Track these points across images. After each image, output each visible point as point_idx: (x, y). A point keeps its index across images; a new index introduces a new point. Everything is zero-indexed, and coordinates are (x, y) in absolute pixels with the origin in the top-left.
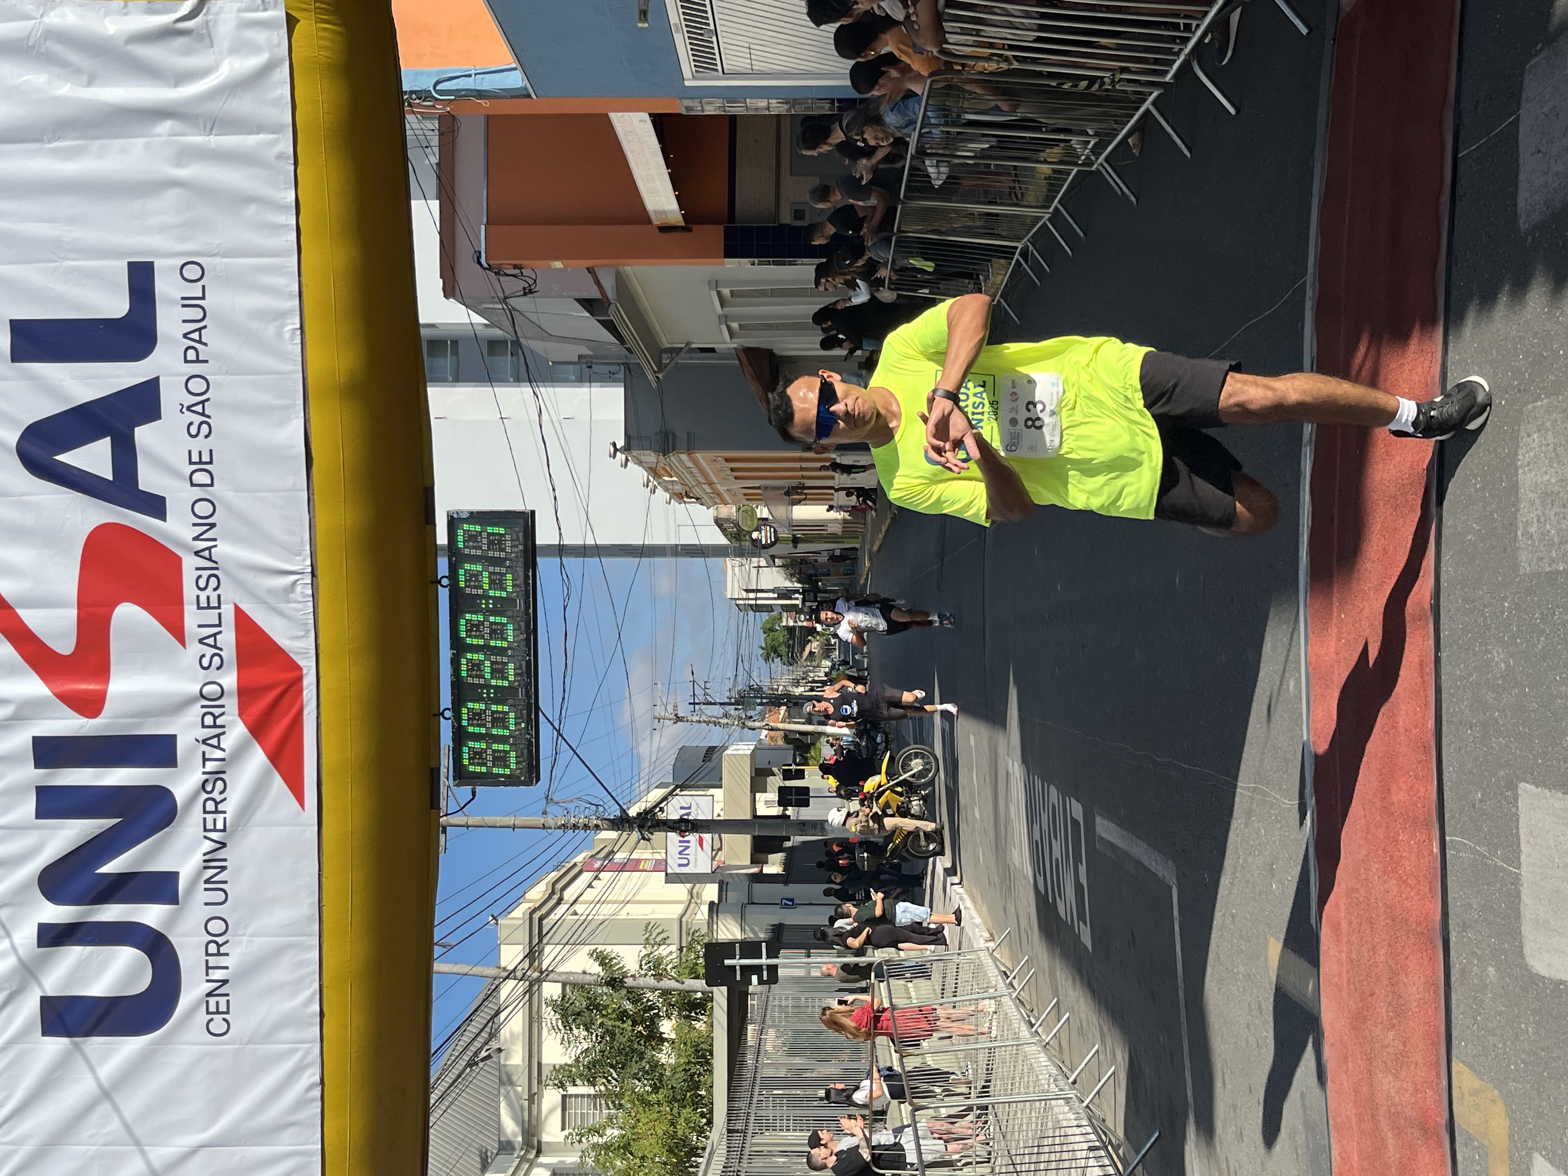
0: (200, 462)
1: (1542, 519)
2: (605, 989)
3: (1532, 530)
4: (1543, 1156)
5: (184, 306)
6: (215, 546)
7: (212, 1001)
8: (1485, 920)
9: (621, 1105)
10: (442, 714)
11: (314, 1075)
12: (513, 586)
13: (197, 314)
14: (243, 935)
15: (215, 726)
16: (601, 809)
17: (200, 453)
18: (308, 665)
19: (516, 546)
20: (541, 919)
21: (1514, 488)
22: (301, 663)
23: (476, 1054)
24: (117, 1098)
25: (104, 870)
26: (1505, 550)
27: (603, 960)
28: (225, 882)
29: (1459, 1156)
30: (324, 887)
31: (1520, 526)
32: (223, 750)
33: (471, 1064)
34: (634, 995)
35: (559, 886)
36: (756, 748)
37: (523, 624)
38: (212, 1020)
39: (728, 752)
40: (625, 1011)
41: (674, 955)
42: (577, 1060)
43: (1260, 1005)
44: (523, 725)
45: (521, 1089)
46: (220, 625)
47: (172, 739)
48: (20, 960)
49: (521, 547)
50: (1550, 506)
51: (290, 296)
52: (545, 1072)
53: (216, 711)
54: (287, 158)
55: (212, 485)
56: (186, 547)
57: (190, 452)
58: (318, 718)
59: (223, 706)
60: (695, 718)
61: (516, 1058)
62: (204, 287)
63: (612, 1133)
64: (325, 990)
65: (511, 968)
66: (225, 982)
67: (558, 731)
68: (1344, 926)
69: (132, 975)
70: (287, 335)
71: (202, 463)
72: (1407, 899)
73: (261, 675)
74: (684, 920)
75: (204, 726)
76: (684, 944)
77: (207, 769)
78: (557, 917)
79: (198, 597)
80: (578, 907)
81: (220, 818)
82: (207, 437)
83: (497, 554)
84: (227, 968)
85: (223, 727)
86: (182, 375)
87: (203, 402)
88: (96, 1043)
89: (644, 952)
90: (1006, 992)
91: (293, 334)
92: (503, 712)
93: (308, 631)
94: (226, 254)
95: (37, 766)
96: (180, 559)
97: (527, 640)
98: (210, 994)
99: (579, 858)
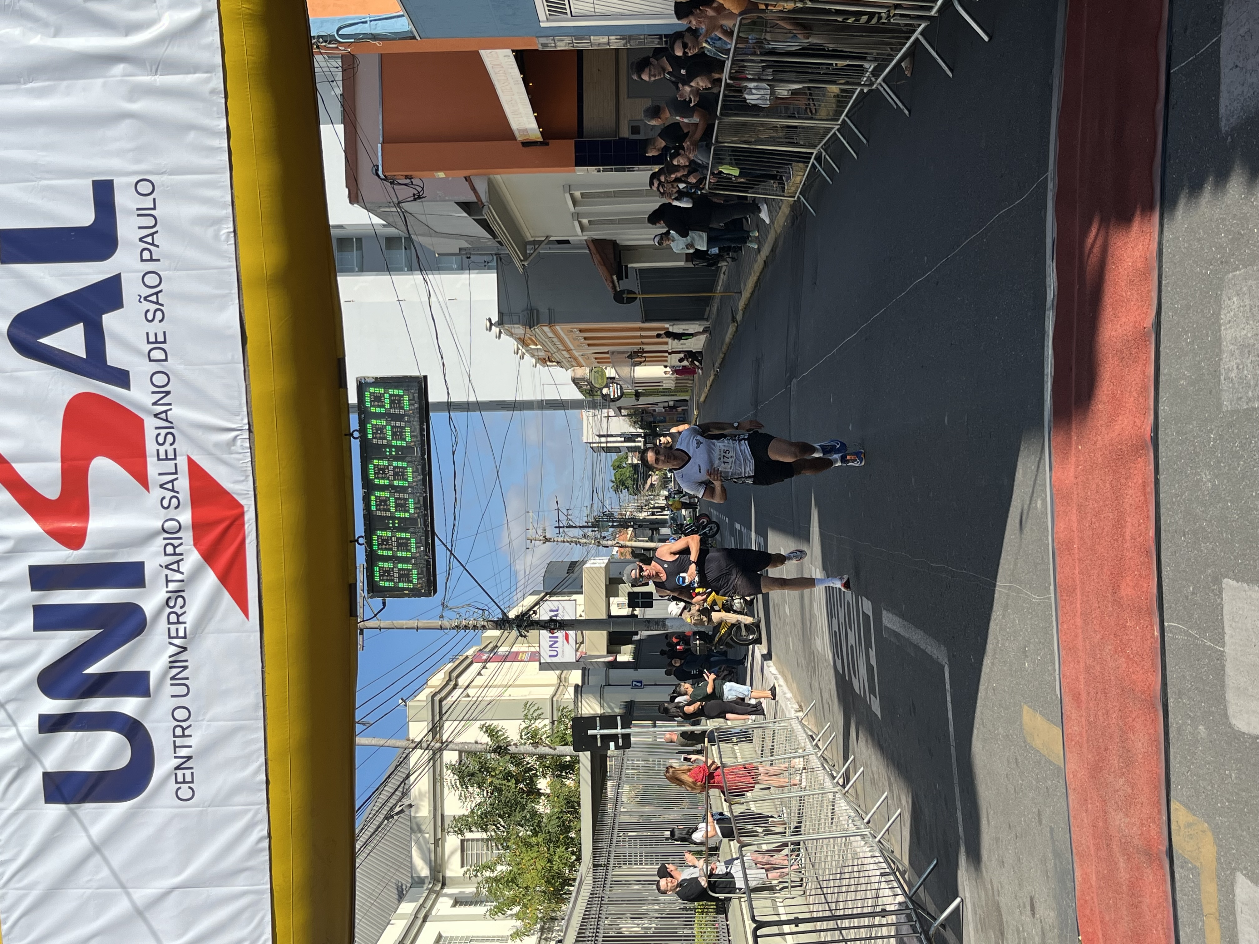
0: (156, 342)
1: (1241, 367)
2: (493, 755)
3: (1233, 375)
4: (1244, 875)
5: (139, 215)
6: (170, 409)
7: (180, 773)
8: (1197, 688)
9: (508, 846)
10: (357, 541)
11: (262, 830)
12: (411, 437)
13: (150, 222)
14: (202, 720)
15: (175, 554)
16: (486, 613)
17: (156, 334)
18: (248, 504)
19: (413, 405)
20: (441, 701)
21: (1218, 340)
22: (242, 502)
23: (392, 809)
24: (106, 853)
25: (90, 670)
26: (1211, 392)
27: (491, 732)
28: (187, 679)
29: (1177, 876)
30: (267, 680)
31: (1223, 371)
32: (182, 573)
33: (388, 817)
34: (516, 759)
35: (454, 674)
36: (609, 562)
37: (420, 467)
38: (180, 788)
39: (587, 565)
40: (510, 772)
41: (548, 728)
42: (472, 811)
43: (1016, 759)
44: (422, 548)
45: (429, 836)
46: (176, 473)
47: (141, 565)
48: (25, 744)
49: (416, 406)
50: (1247, 355)
51: (224, 206)
52: (447, 822)
53: (176, 542)
54: (219, 93)
55: (166, 360)
56: (147, 411)
57: (147, 334)
58: (257, 546)
59: (180, 538)
60: (560, 539)
61: (424, 811)
62: (154, 200)
63: (501, 868)
64: (269, 762)
65: (418, 740)
66: (189, 758)
67: (451, 552)
68: (1084, 697)
69: (115, 754)
70: (223, 238)
71: (158, 343)
72: (1133, 673)
73: (211, 512)
74: (555, 699)
75: (166, 554)
76: (555, 718)
77: (170, 589)
78: (454, 699)
79: (158, 451)
80: (470, 691)
81: (181, 628)
82: (161, 321)
83: (397, 411)
84: (190, 747)
85: (181, 554)
86: (141, 271)
87: (157, 294)
88: (88, 809)
89: (524, 725)
90: (813, 752)
91: (228, 236)
92: (405, 538)
93: (247, 476)
94: (172, 173)
95: (34, 588)
96: (142, 420)
97: (424, 480)
98: (178, 768)
99: (470, 652)
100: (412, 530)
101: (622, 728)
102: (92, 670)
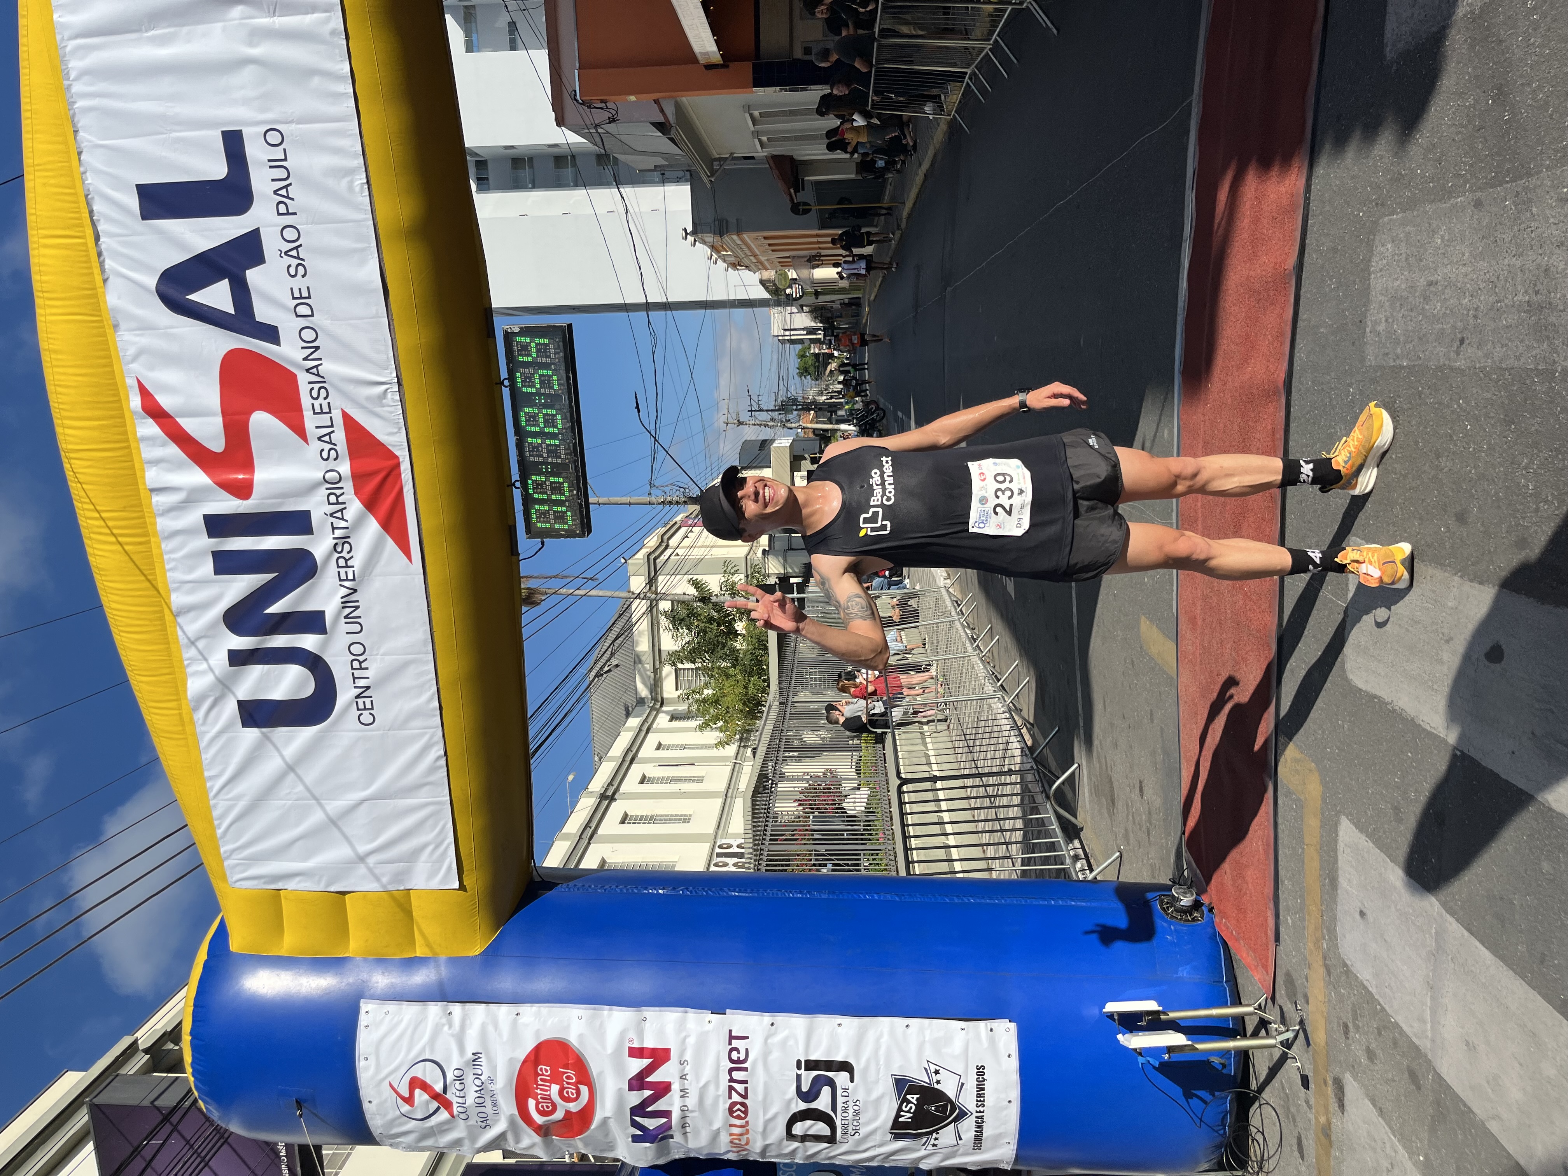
0: (301, 298)
1: (1390, 320)
2: (699, 604)
3: (1381, 328)
4: (1350, 820)
5: (271, 167)
6: (321, 364)
7: (360, 701)
8: (1314, 637)
9: (712, 676)
10: (514, 485)
11: (439, 750)
12: (559, 385)
13: (282, 174)
14: (377, 654)
15: (338, 503)
16: (687, 490)
17: (300, 289)
18: (402, 454)
19: (559, 353)
20: (655, 559)
21: (1366, 291)
22: (397, 453)
23: (602, 668)
24: (300, 771)
25: (270, 610)
26: (1353, 343)
27: (696, 584)
28: (360, 617)
29: (1280, 802)
30: (433, 618)
31: (1369, 323)
32: (346, 521)
33: (599, 675)
34: (718, 607)
35: (666, 537)
36: (794, 440)
37: (568, 415)
38: (361, 714)
39: (774, 445)
40: (712, 617)
41: (743, 581)
42: (683, 648)
43: (1132, 661)
44: (575, 492)
45: (649, 667)
46: (332, 426)
47: (308, 513)
48: (217, 678)
49: (562, 354)
50: (1398, 309)
51: (355, 156)
52: (664, 656)
53: (338, 492)
54: (339, 34)
55: (312, 315)
56: (299, 367)
57: (292, 289)
58: (415, 494)
59: (342, 488)
60: (751, 422)
61: (643, 646)
62: (285, 150)
63: (708, 692)
64: (441, 692)
65: (638, 592)
66: (368, 688)
68: (1200, 622)
69: (301, 685)
70: (357, 189)
71: (302, 298)
72: (1250, 610)
73: (370, 464)
74: (748, 557)
75: (330, 504)
76: (749, 573)
77: (335, 536)
78: (666, 557)
79: (313, 405)
80: (679, 551)
81: (350, 571)
82: (303, 276)
83: (544, 360)
84: (368, 678)
85: (344, 503)
86: (277, 226)
87: (297, 248)
88: (281, 733)
89: (723, 579)
90: (956, 617)
91: (362, 187)
92: (558, 482)
93: (400, 428)
94: (299, 122)
95: (210, 536)
96: (295, 376)
97: (573, 428)
98: (358, 697)
99: (678, 518)
100: (563, 475)
101: (798, 593)
102: (273, 609)
